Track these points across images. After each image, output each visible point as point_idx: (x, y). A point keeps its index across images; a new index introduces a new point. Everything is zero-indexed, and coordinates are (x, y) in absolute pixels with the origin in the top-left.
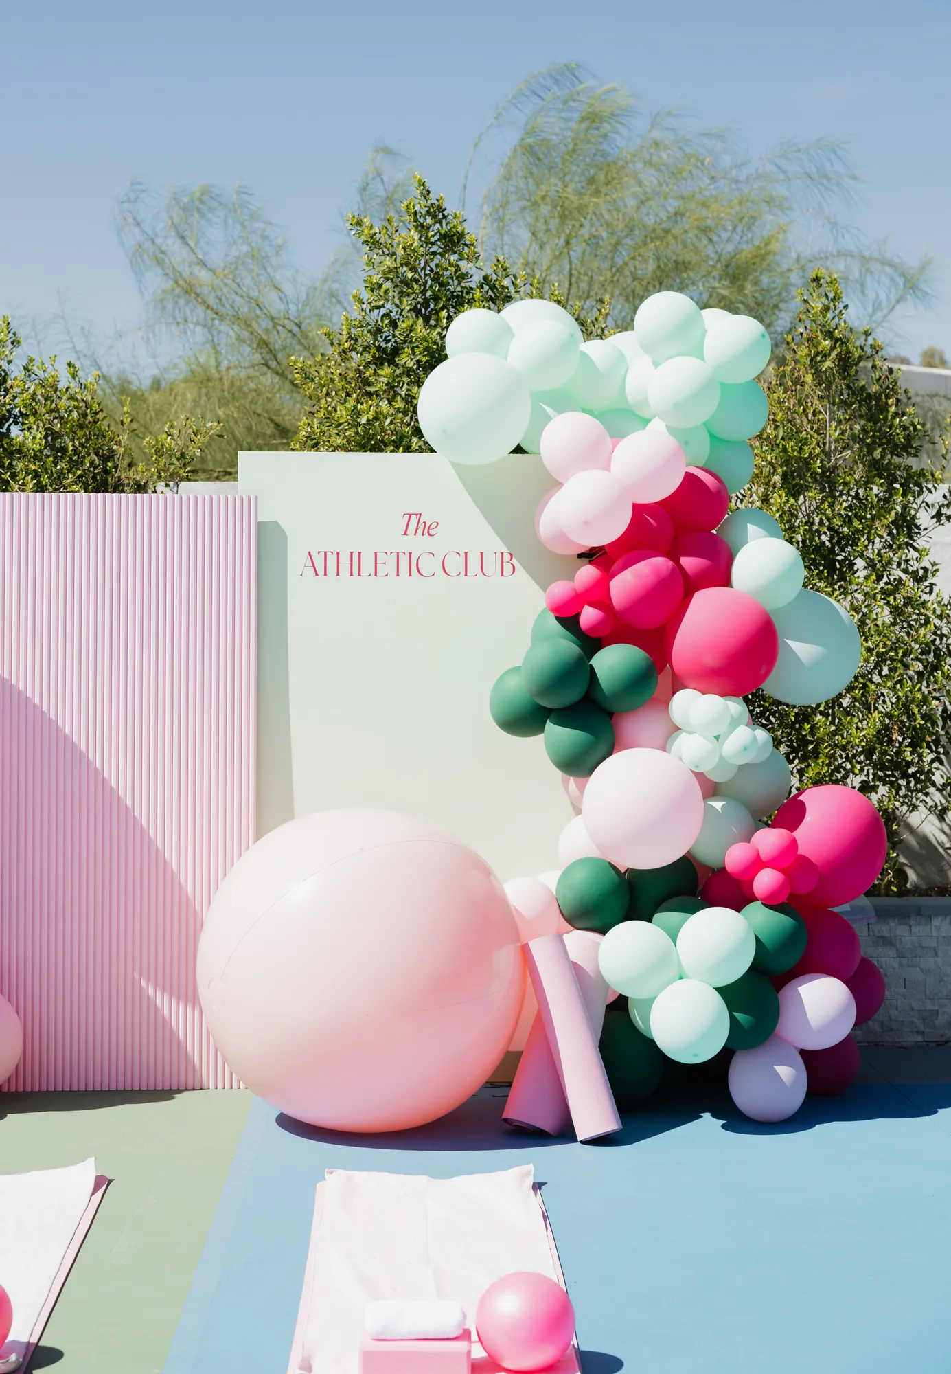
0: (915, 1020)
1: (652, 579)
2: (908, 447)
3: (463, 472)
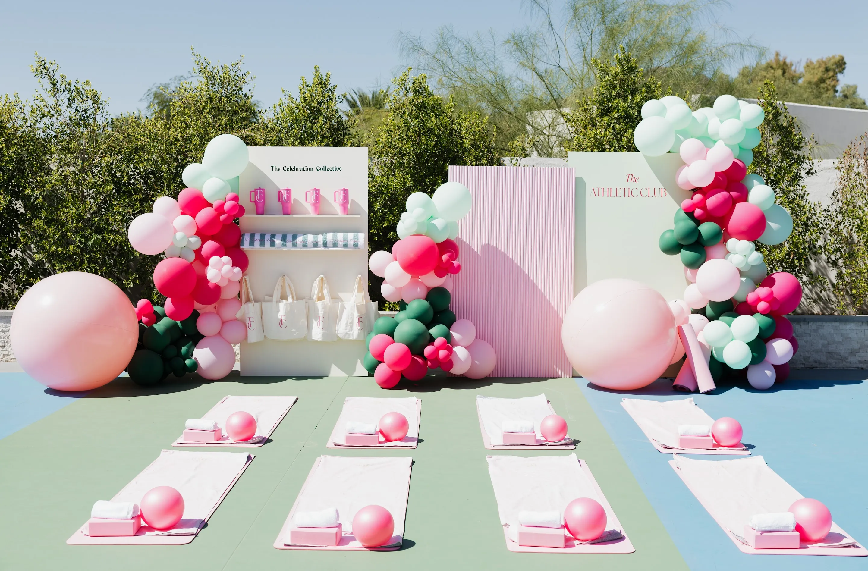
0: (802, 359)
1: (723, 199)
2: (798, 148)
3: (648, 159)
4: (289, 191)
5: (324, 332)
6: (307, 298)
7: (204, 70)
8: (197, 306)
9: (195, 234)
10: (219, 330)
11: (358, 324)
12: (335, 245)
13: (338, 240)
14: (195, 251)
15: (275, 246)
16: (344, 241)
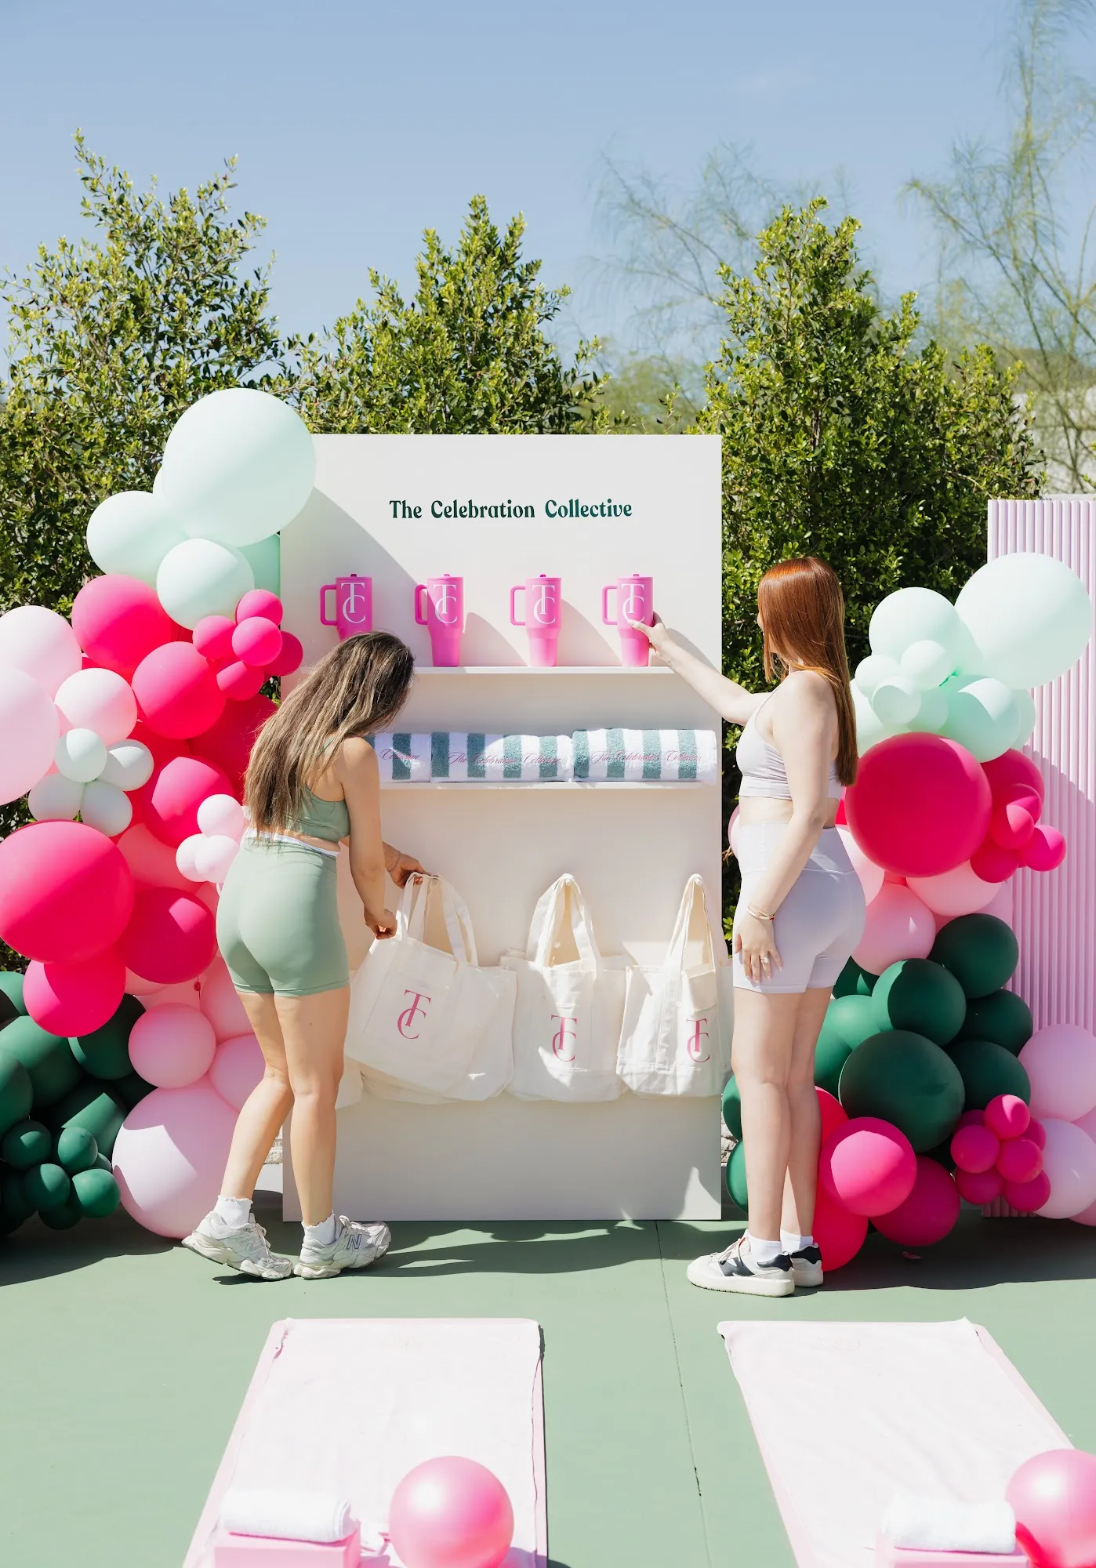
4: (454, 585)
5: (578, 1069)
6: (515, 952)
7: (117, 209)
8: (135, 984)
9: (132, 736)
10: (208, 1067)
11: (694, 1040)
12: (616, 771)
13: (627, 754)
14: (132, 795)
15: (409, 777)
16: (646, 757)
